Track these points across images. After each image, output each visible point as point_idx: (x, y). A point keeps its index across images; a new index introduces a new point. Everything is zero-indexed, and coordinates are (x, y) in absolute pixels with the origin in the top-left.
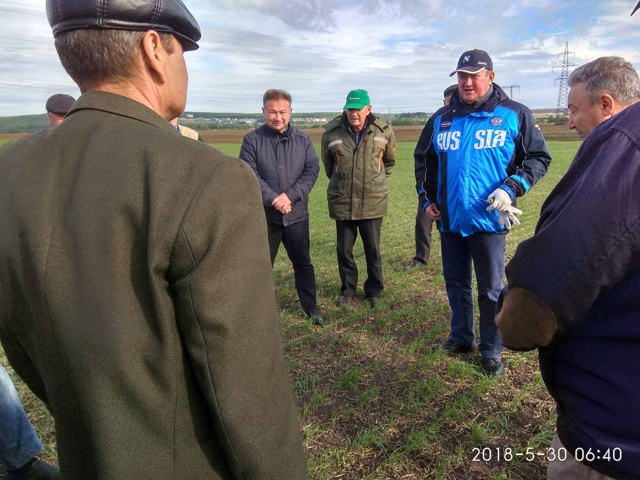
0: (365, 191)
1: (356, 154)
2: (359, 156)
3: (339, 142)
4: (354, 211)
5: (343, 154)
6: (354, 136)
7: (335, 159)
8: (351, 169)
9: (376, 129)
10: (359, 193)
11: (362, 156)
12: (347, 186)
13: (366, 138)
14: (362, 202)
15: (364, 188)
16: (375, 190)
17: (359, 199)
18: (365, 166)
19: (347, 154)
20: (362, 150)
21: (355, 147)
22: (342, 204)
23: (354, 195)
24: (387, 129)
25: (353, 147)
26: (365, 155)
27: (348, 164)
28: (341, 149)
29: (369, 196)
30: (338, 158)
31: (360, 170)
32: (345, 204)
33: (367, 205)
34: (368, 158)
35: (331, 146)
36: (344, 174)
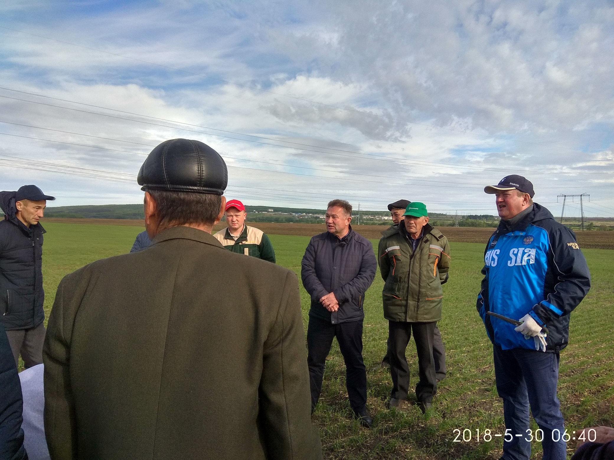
0: (420, 295)
1: (412, 259)
2: (415, 261)
3: (397, 247)
4: (410, 313)
5: (400, 259)
6: (411, 243)
7: (392, 263)
8: (408, 273)
9: (432, 238)
10: (415, 296)
11: (418, 262)
12: (403, 289)
13: (423, 245)
14: (418, 305)
15: (419, 292)
16: (430, 294)
17: (415, 302)
18: (421, 271)
19: (404, 258)
20: (418, 256)
21: (411, 253)
22: (398, 305)
23: (410, 298)
24: (443, 238)
25: (410, 253)
26: (421, 261)
27: (404, 268)
28: (399, 254)
29: (424, 300)
30: (395, 262)
31: (416, 274)
32: (400, 305)
33: (422, 309)
34: (424, 264)
35: (388, 250)
36: (401, 278)
